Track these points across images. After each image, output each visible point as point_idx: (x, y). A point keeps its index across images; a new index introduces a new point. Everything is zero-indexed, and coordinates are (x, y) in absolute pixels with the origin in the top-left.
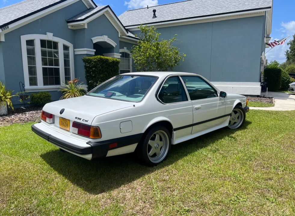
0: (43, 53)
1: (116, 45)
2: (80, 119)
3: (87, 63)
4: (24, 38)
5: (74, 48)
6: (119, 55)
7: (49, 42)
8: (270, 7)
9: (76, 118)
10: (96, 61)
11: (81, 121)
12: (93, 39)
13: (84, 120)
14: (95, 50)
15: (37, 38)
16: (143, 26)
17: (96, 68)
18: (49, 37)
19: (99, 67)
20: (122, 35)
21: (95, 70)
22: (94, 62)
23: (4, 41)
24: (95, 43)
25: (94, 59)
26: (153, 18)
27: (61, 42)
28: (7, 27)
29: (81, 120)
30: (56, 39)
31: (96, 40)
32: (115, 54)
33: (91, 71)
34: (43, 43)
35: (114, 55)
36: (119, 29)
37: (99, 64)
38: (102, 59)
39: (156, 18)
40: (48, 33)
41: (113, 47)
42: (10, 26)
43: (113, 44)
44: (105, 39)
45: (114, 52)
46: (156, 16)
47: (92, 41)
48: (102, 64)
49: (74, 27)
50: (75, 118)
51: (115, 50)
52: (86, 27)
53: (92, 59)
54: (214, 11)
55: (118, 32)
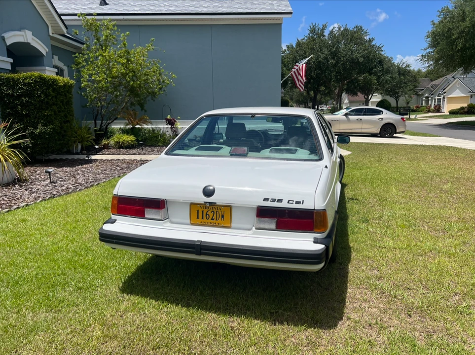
1: (48, 50)
2: (280, 201)
3: (6, 86)
6: (54, 72)
8: (291, 13)
9: (266, 200)
10: (29, 84)
11: (284, 205)
12: (6, 35)
13: (290, 202)
14: (11, 60)
16: (88, 17)
17: (29, 98)
19: (40, 96)
20: (54, 33)
21: (27, 101)
22: (25, 84)
24: (9, 45)
25: (25, 79)
26: (101, 5)
29: (282, 202)
32: (47, 68)
33: (19, 105)
36: (51, 19)
37: (37, 90)
38: (45, 78)
39: (107, 6)
41: (44, 55)
43: (43, 49)
44: (26, 36)
46: (107, 2)
47: (4, 40)
48: (46, 89)
50: (264, 200)
51: (45, 60)
53: (18, 79)
54: (211, 7)
55: (48, 26)
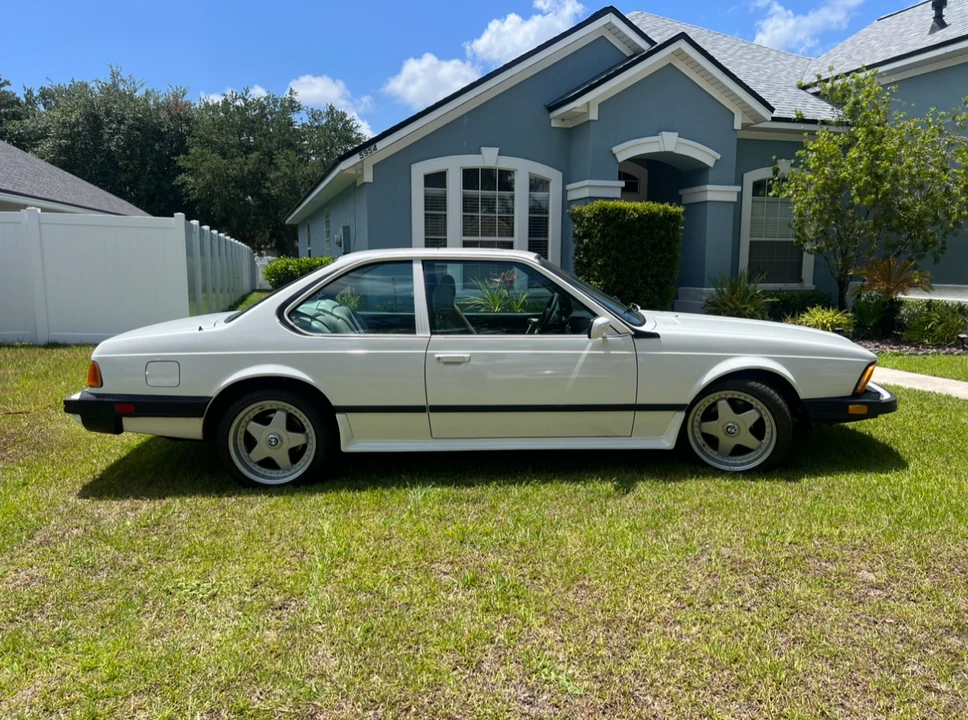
0: (469, 204)
1: (719, 156)
4: (420, 171)
5: (566, 181)
6: (732, 192)
7: (488, 173)
10: (591, 218)
12: (615, 149)
14: (622, 184)
15: (454, 166)
18: (489, 158)
21: (588, 245)
22: (587, 220)
23: (371, 181)
24: (622, 162)
26: (933, 30)
27: (522, 170)
28: (372, 148)
30: (506, 163)
31: (626, 151)
32: (709, 187)
34: (470, 177)
35: (706, 191)
37: (596, 228)
39: (946, 29)
40: (483, 149)
41: (708, 167)
42: (380, 145)
43: (706, 156)
44: (668, 142)
45: (707, 183)
46: (947, 22)
47: (614, 155)
49: (570, 119)
51: (711, 175)
52: (594, 115)
55: (733, 114)
